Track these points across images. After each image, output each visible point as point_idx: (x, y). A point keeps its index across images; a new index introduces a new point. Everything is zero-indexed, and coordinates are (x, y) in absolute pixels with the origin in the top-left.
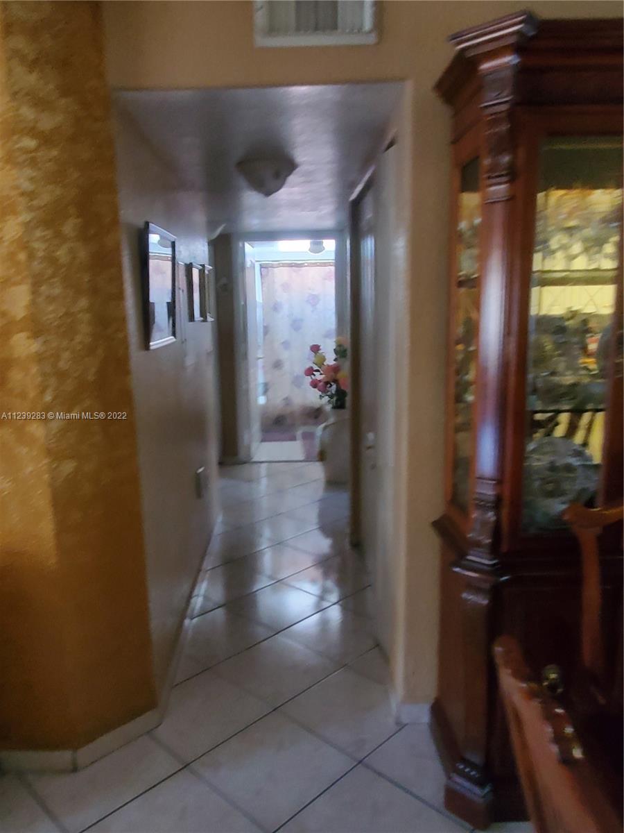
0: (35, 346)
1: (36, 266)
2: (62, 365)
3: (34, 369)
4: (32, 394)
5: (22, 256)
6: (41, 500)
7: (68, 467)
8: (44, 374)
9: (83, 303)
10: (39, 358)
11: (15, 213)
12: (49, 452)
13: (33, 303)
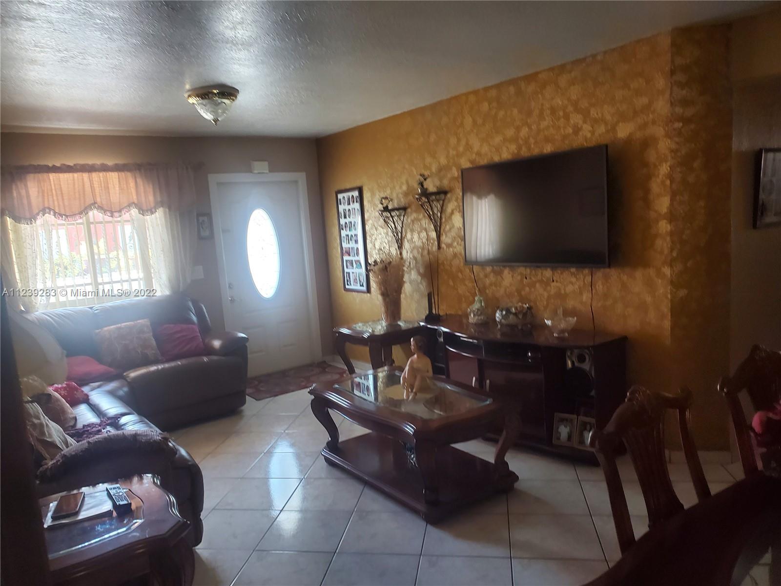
0: (669, 228)
1: (674, 186)
2: (684, 237)
3: (668, 239)
4: (666, 251)
5: (668, 182)
6: (666, 308)
7: (682, 293)
8: (673, 242)
9: (702, 203)
10: (671, 234)
11: (666, 161)
12: (672, 282)
13: (672, 204)
